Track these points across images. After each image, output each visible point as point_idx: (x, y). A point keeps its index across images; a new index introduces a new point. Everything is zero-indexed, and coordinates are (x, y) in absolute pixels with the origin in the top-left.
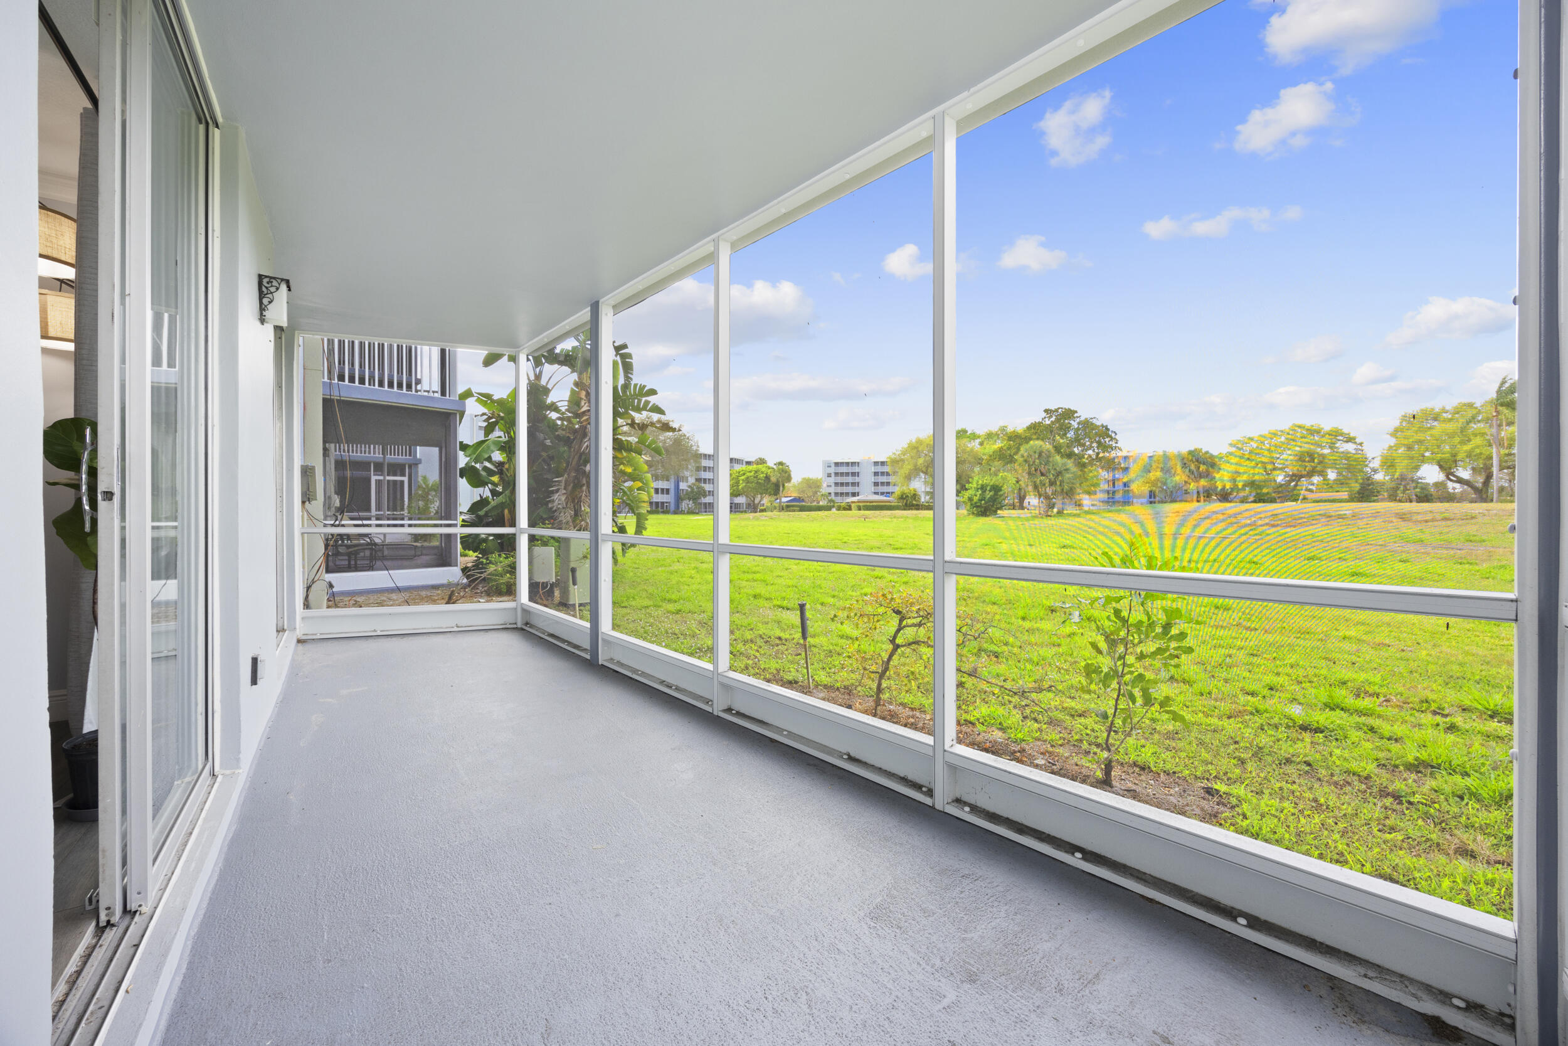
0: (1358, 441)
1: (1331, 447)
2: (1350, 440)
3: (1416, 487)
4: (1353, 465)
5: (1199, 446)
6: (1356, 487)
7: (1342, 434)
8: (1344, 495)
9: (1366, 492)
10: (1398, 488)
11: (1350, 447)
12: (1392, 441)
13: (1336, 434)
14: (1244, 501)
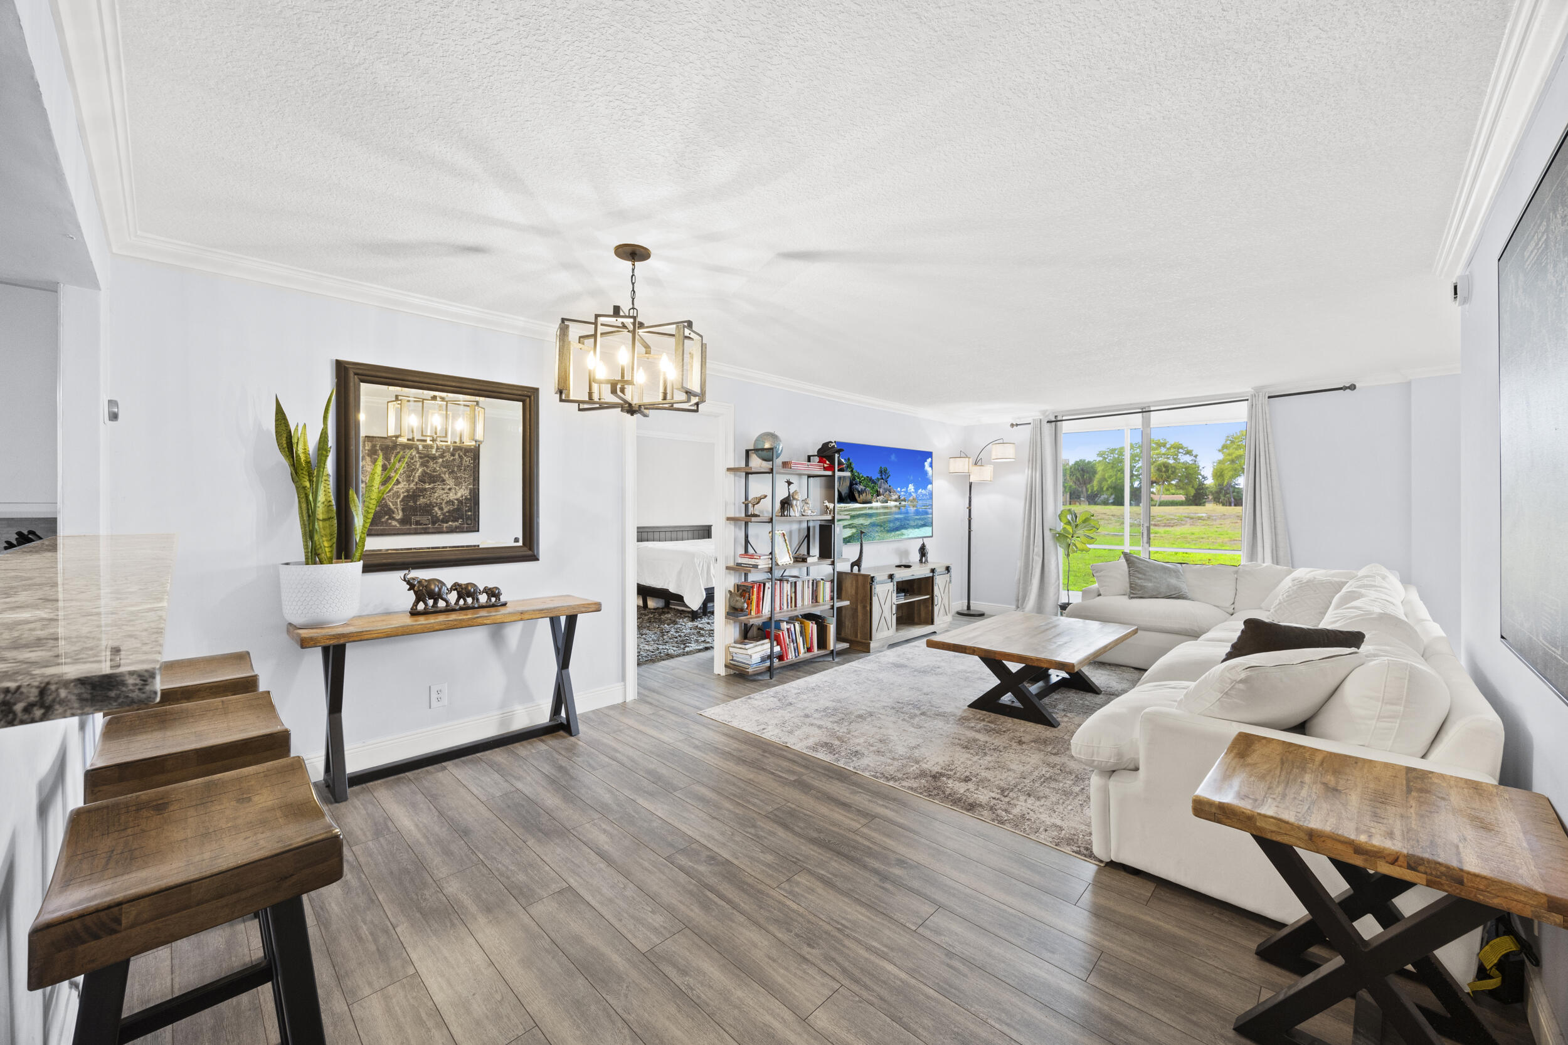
0: (1194, 453)
1: (1174, 459)
2: (1189, 453)
3: (1234, 492)
4: (1190, 475)
5: (1082, 458)
6: (1192, 492)
7: (1182, 448)
8: (1182, 498)
9: (1198, 498)
10: (1220, 492)
11: (1188, 459)
12: (1220, 456)
13: (1178, 447)
14: (1105, 503)
